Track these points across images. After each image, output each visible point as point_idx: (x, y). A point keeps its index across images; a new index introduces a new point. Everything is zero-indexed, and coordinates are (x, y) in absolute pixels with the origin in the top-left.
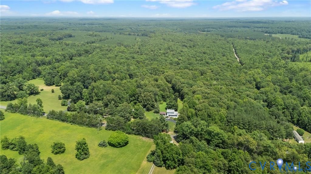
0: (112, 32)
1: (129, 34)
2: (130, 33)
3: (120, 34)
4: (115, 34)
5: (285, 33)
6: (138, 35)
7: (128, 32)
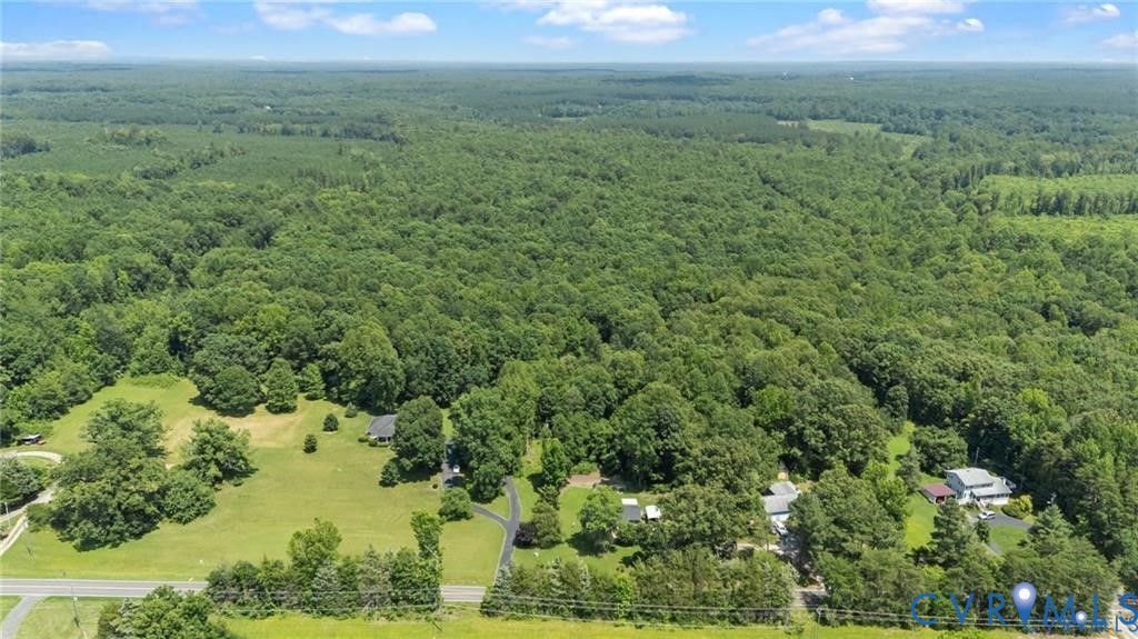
0: (204, 123)
1: (286, 132)
2: (290, 126)
3: (242, 131)
4: (218, 130)
5: (826, 118)
6: (325, 134)
7: (280, 122)
